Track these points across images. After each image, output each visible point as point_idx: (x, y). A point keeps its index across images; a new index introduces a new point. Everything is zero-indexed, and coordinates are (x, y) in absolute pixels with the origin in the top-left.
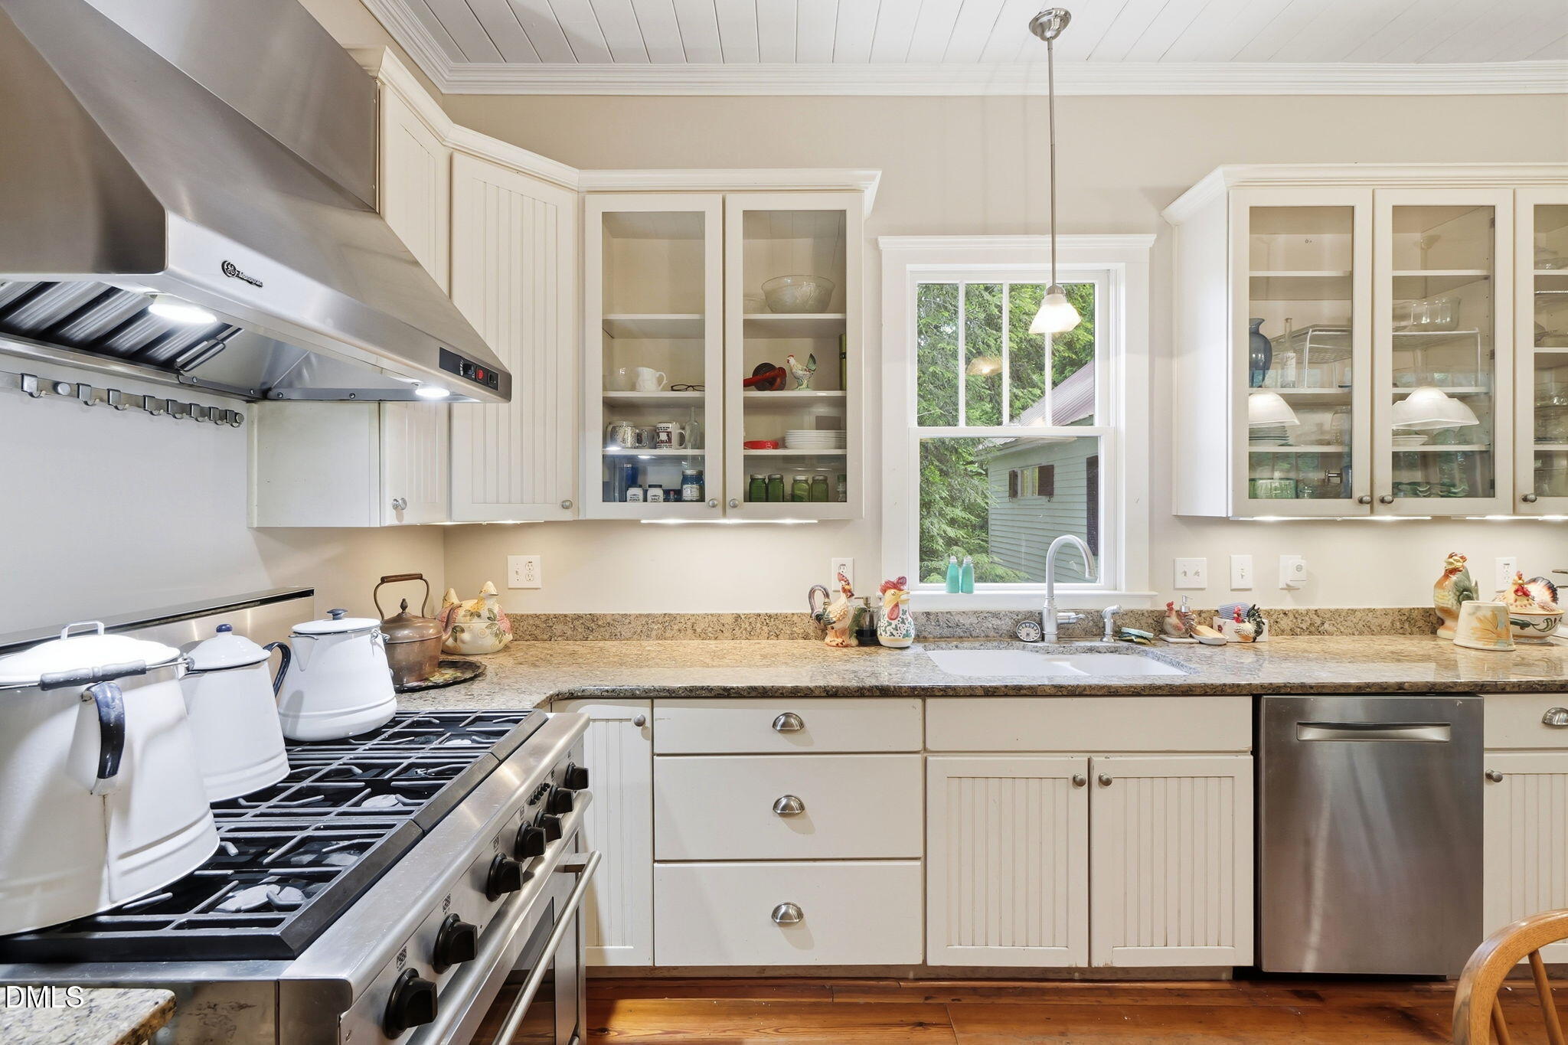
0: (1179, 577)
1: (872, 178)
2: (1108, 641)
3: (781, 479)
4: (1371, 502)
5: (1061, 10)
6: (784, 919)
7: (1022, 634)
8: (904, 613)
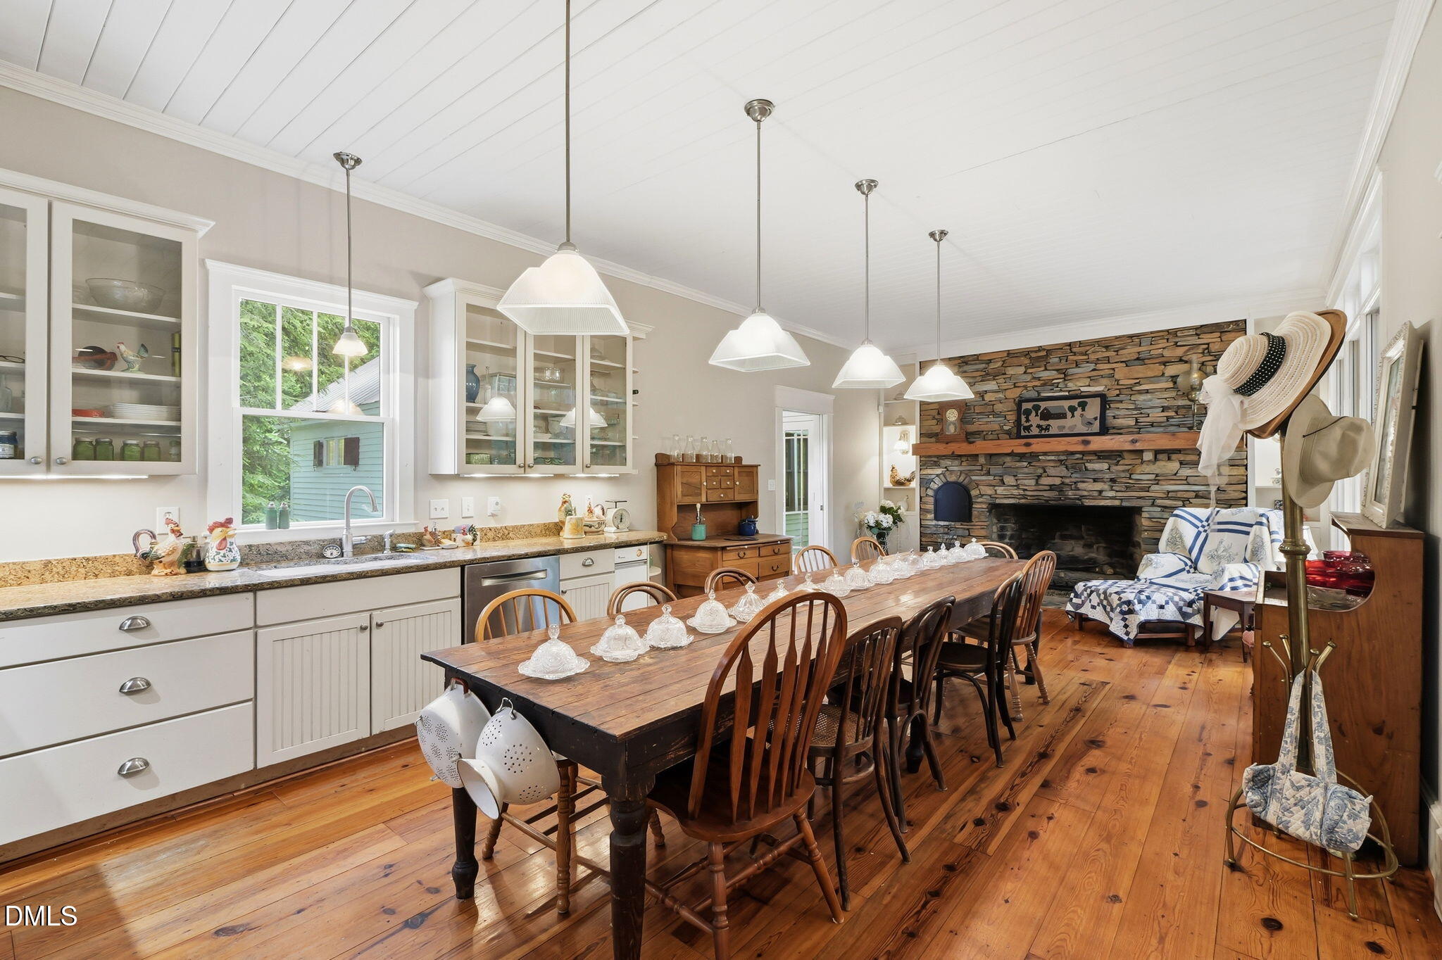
0: (433, 511)
1: (207, 225)
2: (387, 552)
3: (111, 443)
4: (524, 466)
5: (355, 156)
6: (129, 774)
7: (328, 554)
8: (231, 544)
